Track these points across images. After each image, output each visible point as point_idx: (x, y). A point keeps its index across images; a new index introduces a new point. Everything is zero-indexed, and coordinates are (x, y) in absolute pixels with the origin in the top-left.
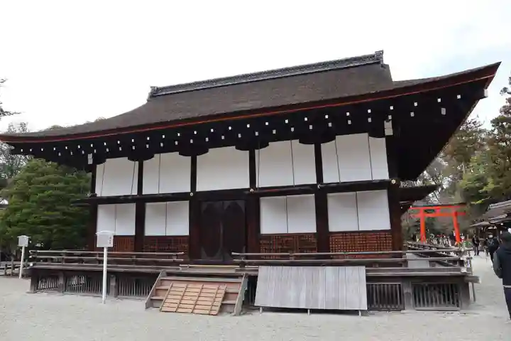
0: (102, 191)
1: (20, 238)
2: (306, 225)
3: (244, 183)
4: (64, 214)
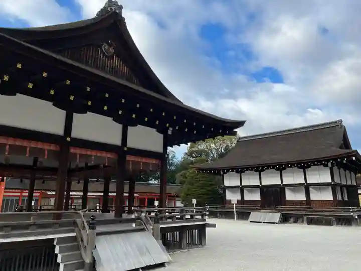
0: (227, 183)
1: (193, 200)
2: (302, 197)
3: (279, 183)
4: (208, 191)
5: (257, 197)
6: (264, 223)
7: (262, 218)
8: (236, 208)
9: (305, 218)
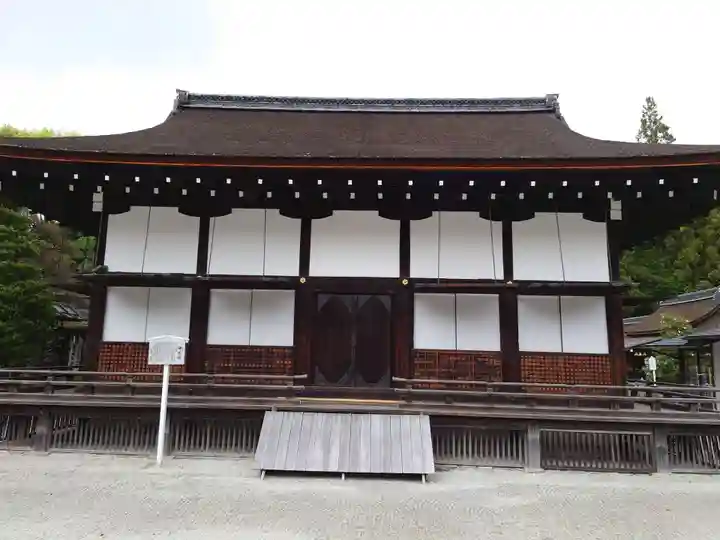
2: (486, 339)
5: (276, 330)
6: (349, 475)
7: (335, 453)
8: (171, 390)
9: (534, 435)
